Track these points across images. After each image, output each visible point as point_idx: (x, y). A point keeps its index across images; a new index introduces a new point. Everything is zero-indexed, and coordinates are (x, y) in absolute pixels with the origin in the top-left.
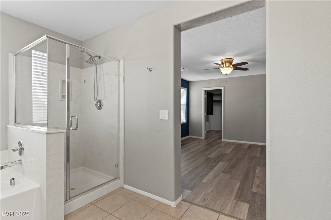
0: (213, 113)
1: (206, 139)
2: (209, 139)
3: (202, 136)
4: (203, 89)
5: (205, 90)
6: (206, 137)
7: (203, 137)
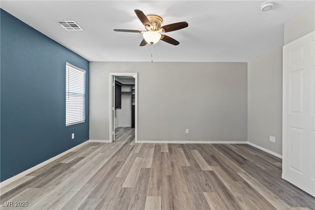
0: (121, 107)
1: (114, 143)
2: (118, 143)
3: (108, 139)
4: (110, 73)
5: (113, 76)
6: (114, 140)
7: (110, 141)
